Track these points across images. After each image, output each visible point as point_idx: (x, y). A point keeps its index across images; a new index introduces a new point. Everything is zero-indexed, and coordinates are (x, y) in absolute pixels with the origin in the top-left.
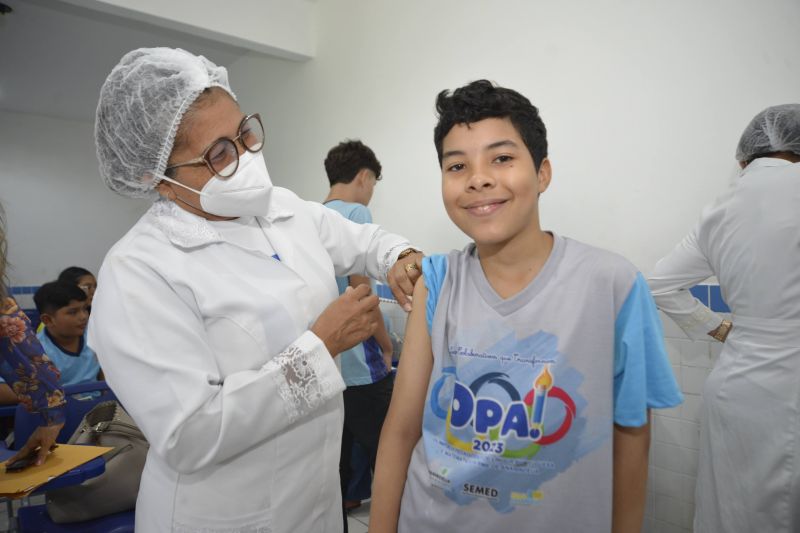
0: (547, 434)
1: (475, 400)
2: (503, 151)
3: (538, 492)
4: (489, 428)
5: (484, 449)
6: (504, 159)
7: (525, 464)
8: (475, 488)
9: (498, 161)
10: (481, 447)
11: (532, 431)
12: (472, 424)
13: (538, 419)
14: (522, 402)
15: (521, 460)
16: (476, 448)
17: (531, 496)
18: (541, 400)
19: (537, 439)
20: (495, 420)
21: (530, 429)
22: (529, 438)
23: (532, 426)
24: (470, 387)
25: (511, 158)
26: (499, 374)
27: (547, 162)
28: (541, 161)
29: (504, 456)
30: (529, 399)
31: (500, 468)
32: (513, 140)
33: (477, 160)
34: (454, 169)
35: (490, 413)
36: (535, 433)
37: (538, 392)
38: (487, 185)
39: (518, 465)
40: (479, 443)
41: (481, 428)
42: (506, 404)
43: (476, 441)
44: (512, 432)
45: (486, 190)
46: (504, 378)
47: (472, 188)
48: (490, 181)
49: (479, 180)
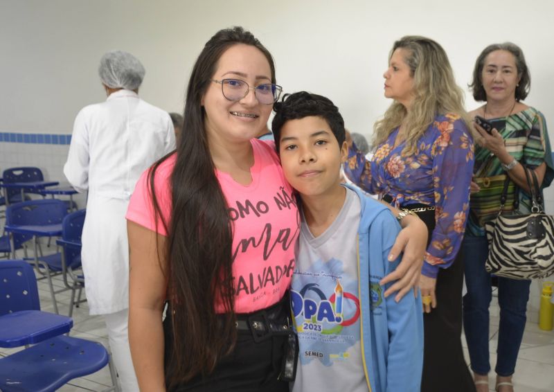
0: (345, 320)
1: (303, 300)
2: (320, 137)
3: (347, 353)
4: (312, 316)
5: (310, 329)
6: (321, 142)
7: (335, 337)
8: (311, 353)
9: (317, 144)
10: (308, 327)
11: (337, 318)
12: (302, 314)
13: (339, 311)
14: (328, 301)
15: (333, 335)
16: (305, 328)
17: (342, 356)
18: (340, 300)
19: (340, 323)
20: (313, 312)
21: (335, 317)
22: (336, 322)
23: (336, 315)
24: (300, 293)
25: (326, 142)
26: (314, 284)
28: (342, 143)
29: (323, 333)
30: (333, 299)
32: (326, 131)
33: (305, 143)
34: (289, 148)
35: (311, 308)
36: (339, 320)
37: (338, 295)
38: (312, 160)
39: (331, 338)
40: (307, 325)
41: (308, 316)
42: (318, 302)
44: (325, 319)
45: (311, 163)
46: (316, 286)
47: (303, 161)
48: (313, 157)
49: (307, 156)
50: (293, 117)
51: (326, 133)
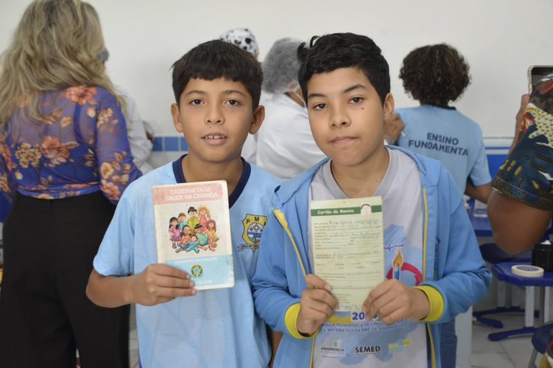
2: (355, 93)
6: (357, 100)
8: (363, 349)
9: (352, 101)
10: (358, 317)
16: (354, 318)
17: (402, 344)
25: (362, 99)
27: (391, 97)
28: (385, 96)
31: (378, 330)
32: (363, 84)
33: (337, 103)
34: (318, 108)
38: (344, 124)
40: (357, 314)
43: (354, 314)
45: (343, 127)
47: (334, 125)
48: (346, 120)
49: (338, 119)
50: (320, 71)
51: (362, 86)
